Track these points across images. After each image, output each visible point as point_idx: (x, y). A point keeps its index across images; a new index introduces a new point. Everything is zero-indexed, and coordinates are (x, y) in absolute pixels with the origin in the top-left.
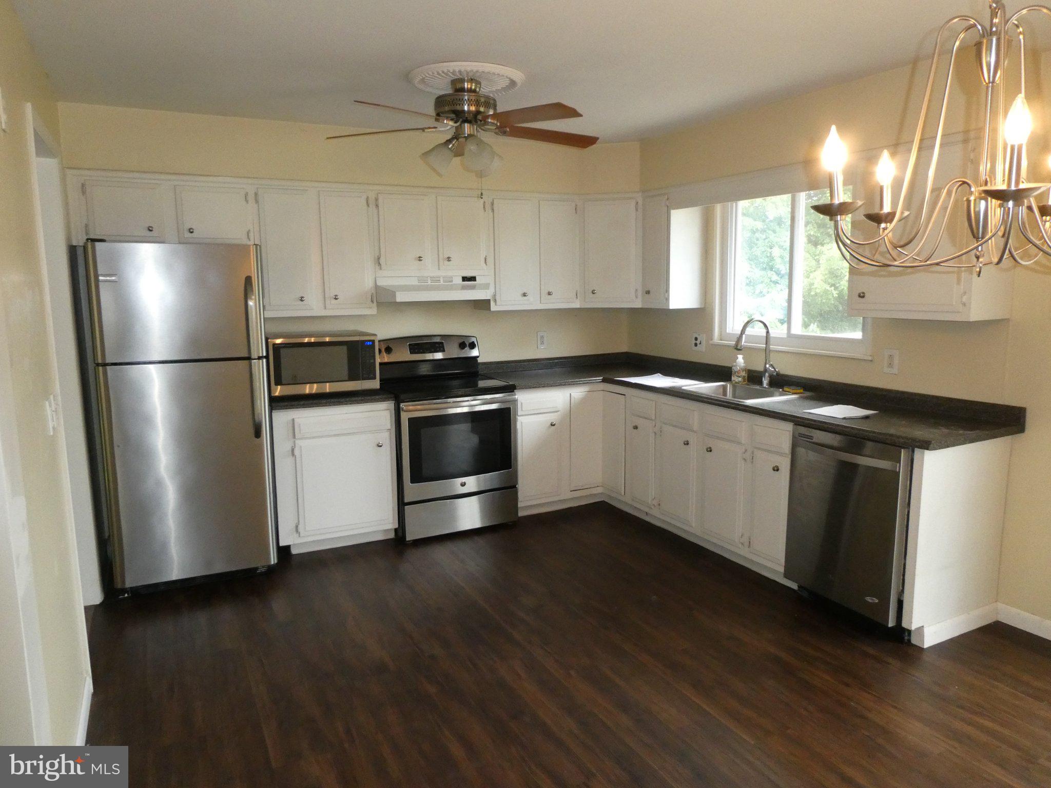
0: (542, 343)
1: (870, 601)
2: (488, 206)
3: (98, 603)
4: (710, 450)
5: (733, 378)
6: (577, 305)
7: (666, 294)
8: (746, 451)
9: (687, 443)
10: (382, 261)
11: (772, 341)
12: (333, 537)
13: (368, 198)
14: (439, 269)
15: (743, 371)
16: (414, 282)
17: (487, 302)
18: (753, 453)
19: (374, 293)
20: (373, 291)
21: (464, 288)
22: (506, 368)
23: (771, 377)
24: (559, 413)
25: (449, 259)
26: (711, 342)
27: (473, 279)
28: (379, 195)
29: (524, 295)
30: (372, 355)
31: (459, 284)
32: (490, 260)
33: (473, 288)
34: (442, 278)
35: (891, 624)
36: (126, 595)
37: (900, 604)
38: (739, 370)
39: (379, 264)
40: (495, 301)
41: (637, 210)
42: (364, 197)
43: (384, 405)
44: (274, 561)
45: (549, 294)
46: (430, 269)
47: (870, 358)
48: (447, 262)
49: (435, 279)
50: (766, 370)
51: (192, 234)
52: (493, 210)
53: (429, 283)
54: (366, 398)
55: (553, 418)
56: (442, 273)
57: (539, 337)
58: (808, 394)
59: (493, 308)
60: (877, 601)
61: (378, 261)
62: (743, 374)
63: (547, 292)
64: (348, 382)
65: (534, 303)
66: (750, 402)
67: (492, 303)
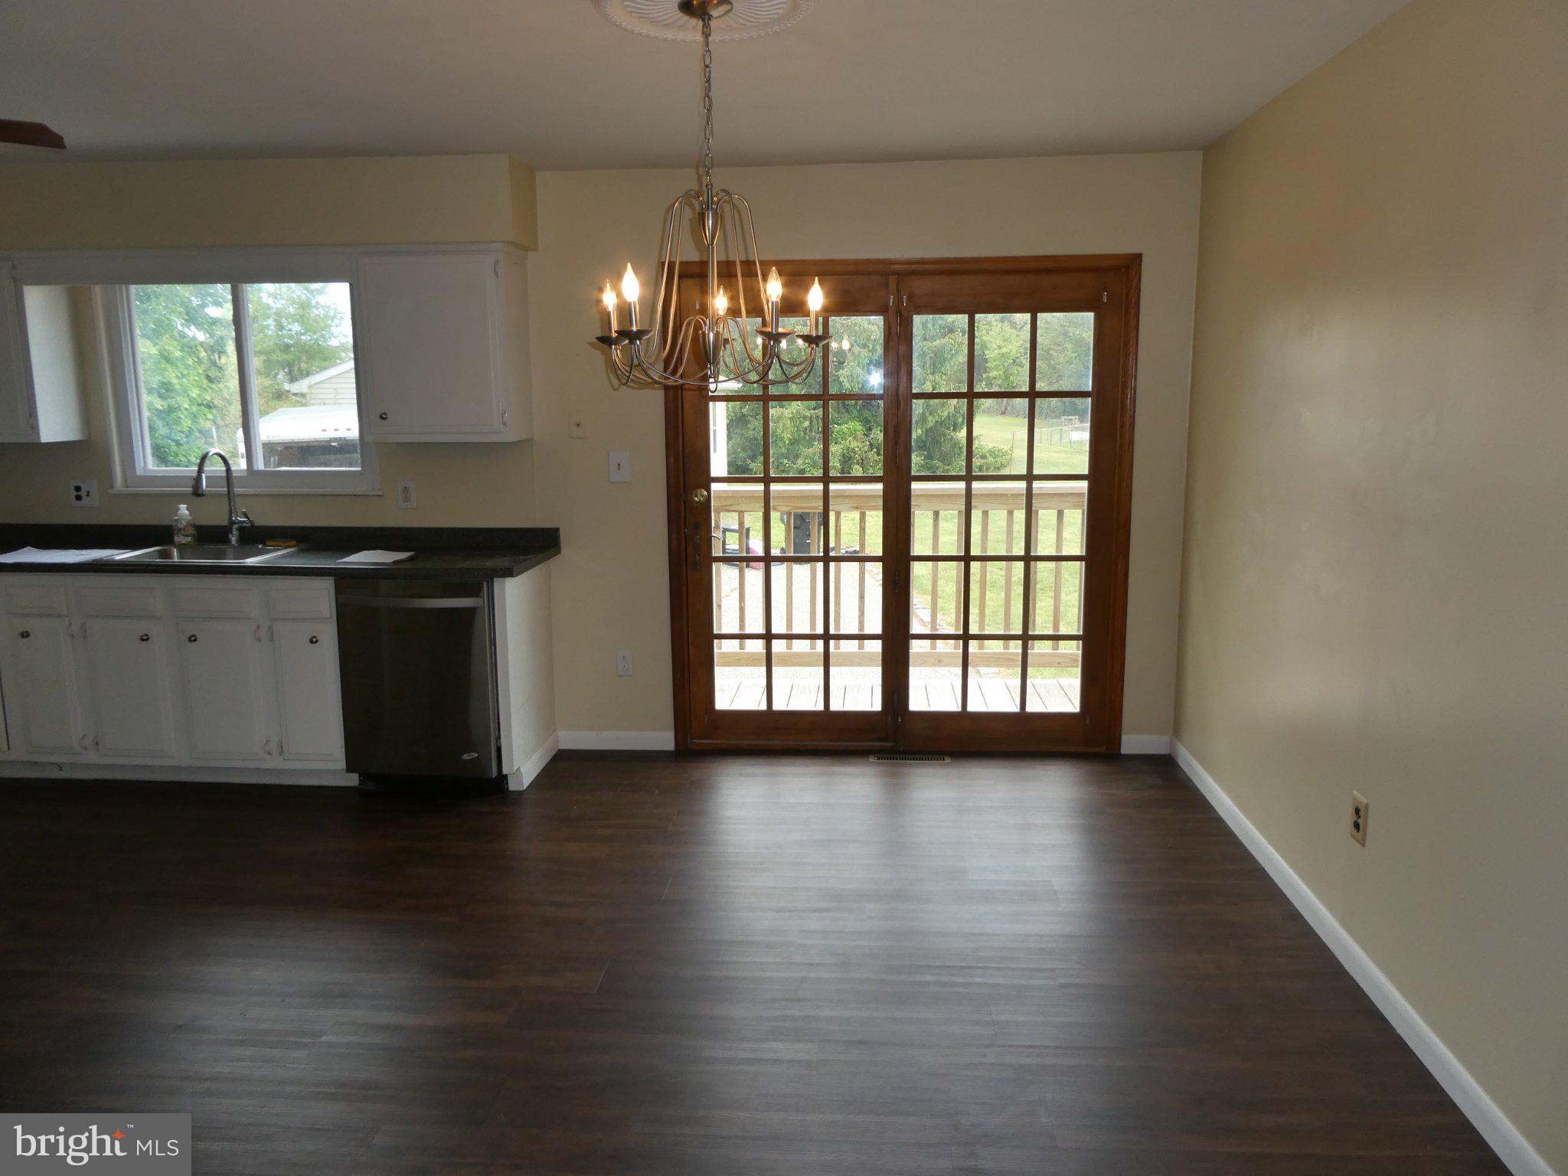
1: (469, 758)
4: (193, 639)
5: (177, 539)
8: (258, 628)
9: (145, 638)
11: (235, 481)
15: (191, 528)
18: (270, 628)
23: (242, 530)
26: (111, 491)
35: (494, 773)
37: (499, 750)
38: (185, 527)
47: (379, 493)
50: (233, 523)
58: (305, 546)
60: (476, 755)
62: (192, 531)
66: (251, 561)
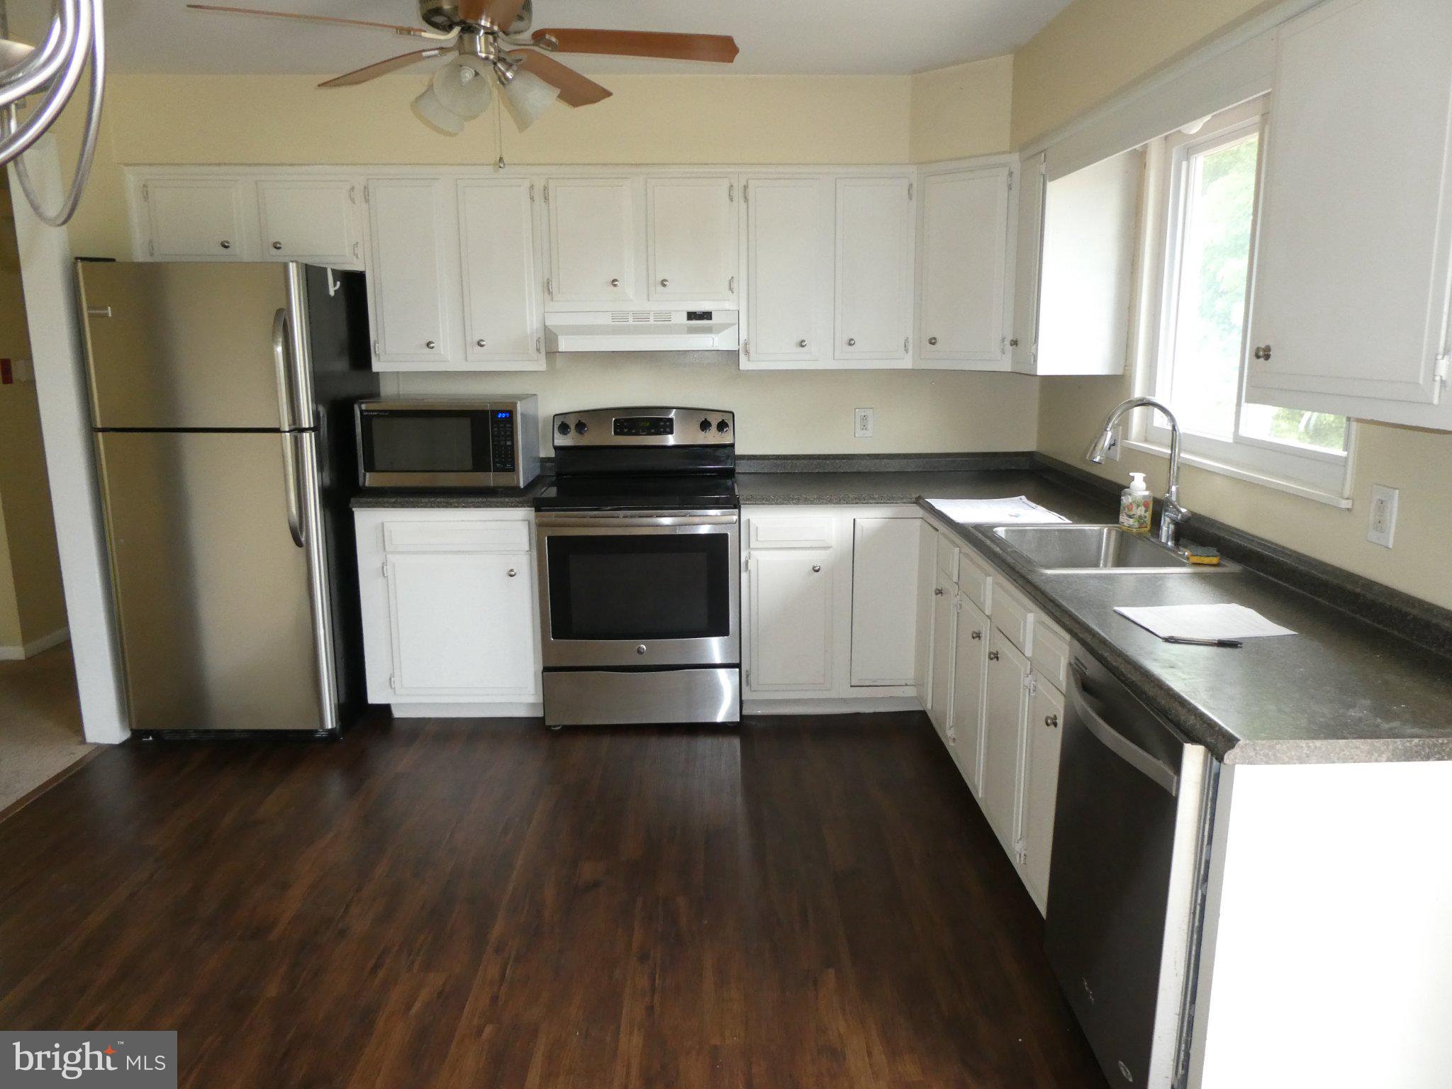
0: (864, 427)
2: (737, 193)
3: (117, 743)
5: (1121, 519)
6: (906, 363)
7: (1034, 347)
10: (554, 285)
12: (471, 701)
13: (532, 187)
14: (649, 300)
15: (1138, 506)
16: (605, 320)
17: (733, 356)
19: (543, 338)
20: (541, 334)
21: (691, 330)
22: (792, 466)
24: (830, 551)
25: (663, 283)
26: (1126, 444)
27: (707, 315)
28: (550, 181)
29: (802, 344)
30: (508, 433)
31: (685, 324)
32: (742, 286)
33: (709, 330)
34: (652, 313)
36: (151, 738)
38: (1131, 504)
39: (550, 292)
40: (747, 352)
41: (1010, 188)
42: (527, 184)
43: (519, 512)
44: (332, 723)
45: (851, 343)
46: (633, 298)
47: (1345, 504)
48: (660, 288)
49: (641, 316)
51: (280, 251)
52: (746, 200)
53: (631, 322)
54: (489, 499)
55: (817, 557)
56: (653, 306)
57: (858, 419)
58: (1232, 568)
59: (745, 364)
61: (547, 288)
62: (1140, 511)
63: (846, 339)
64: (471, 473)
65: (820, 358)
67: (742, 357)
